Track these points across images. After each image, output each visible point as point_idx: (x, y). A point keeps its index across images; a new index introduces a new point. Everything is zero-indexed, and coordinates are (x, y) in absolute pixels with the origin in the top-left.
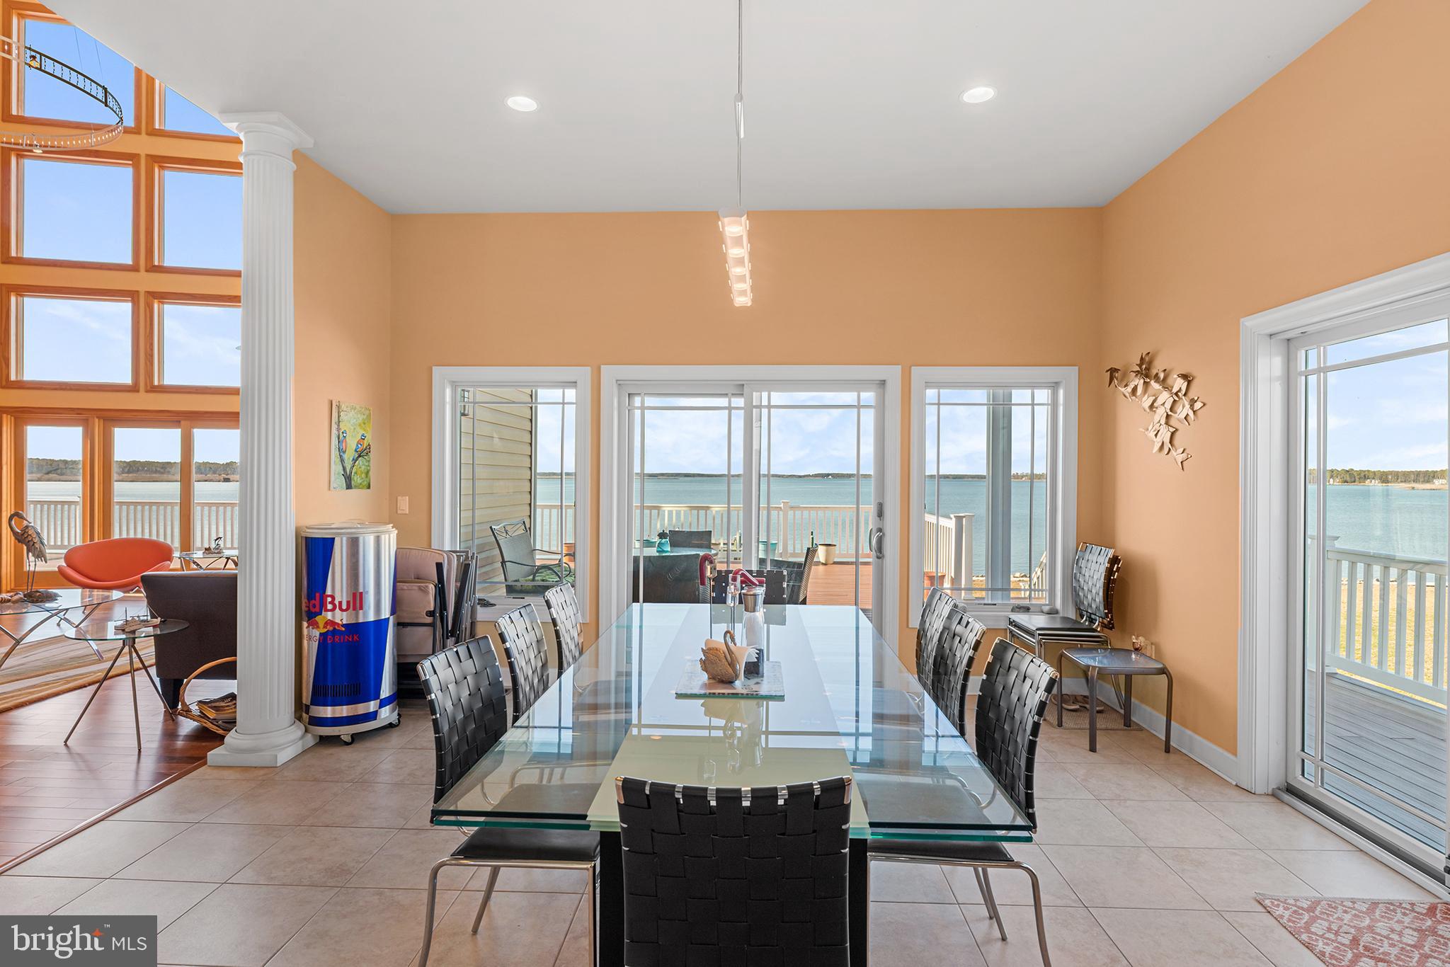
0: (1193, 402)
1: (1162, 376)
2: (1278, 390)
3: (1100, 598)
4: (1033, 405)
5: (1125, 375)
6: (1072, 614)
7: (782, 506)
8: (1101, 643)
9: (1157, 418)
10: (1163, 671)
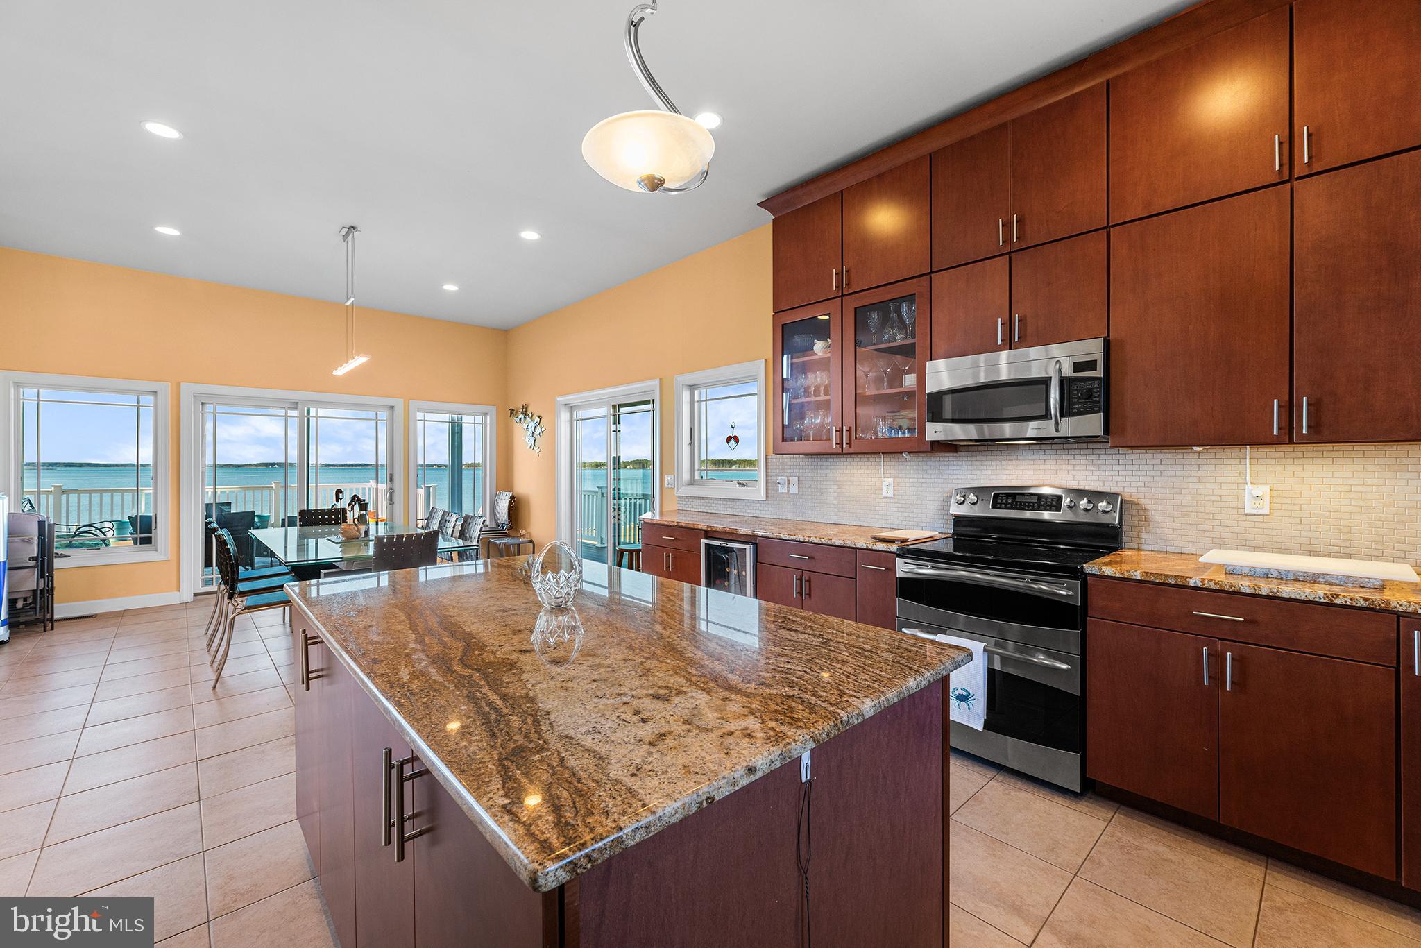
0: (541, 428)
1: (530, 415)
2: (568, 425)
3: (506, 516)
4: (474, 423)
5: (517, 413)
6: (494, 526)
7: (273, 485)
8: (508, 536)
9: (529, 433)
10: (531, 541)
